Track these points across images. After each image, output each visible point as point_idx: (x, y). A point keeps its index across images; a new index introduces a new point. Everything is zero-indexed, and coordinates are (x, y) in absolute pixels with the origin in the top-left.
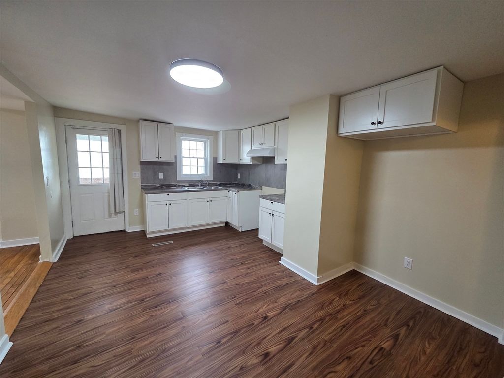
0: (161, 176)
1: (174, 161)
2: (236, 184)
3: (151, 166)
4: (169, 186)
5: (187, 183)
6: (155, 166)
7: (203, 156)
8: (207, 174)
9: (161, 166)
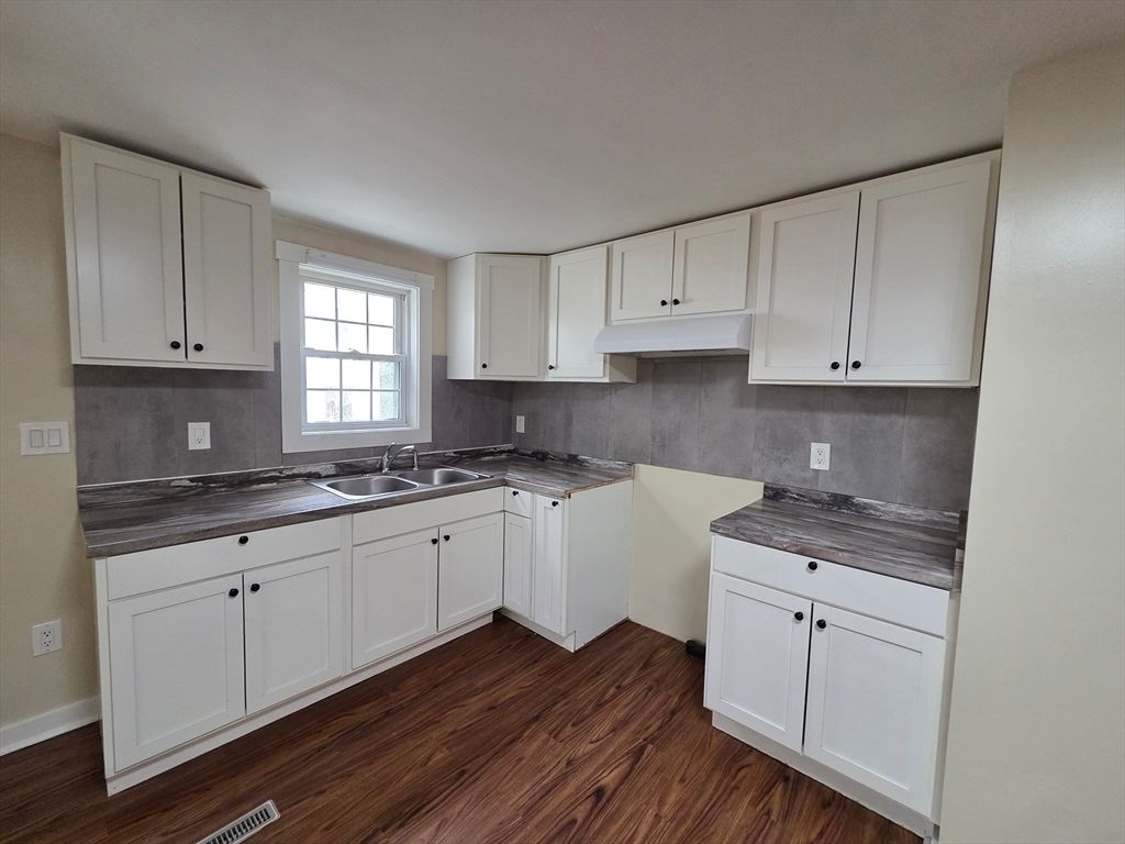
0: (199, 436)
1: (271, 369)
2: (509, 451)
3: (143, 392)
4: (242, 485)
5: (328, 460)
6: (166, 392)
7: (388, 350)
8: (407, 422)
9: (200, 391)
